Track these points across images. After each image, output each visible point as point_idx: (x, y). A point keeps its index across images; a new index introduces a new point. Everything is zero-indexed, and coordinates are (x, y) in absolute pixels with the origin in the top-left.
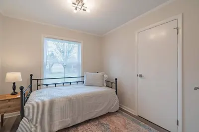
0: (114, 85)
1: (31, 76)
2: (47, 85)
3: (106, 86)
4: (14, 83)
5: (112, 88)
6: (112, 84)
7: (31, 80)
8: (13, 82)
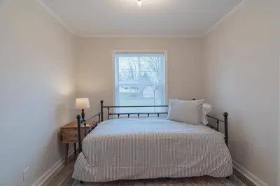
0: (222, 125)
1: (102, 102)
2: (119, 115)
3: (208, 125)
4: (83, 110)
5: (217, 130)
6: (219, 122)
7: (102, 107)
8: (82, 108)
